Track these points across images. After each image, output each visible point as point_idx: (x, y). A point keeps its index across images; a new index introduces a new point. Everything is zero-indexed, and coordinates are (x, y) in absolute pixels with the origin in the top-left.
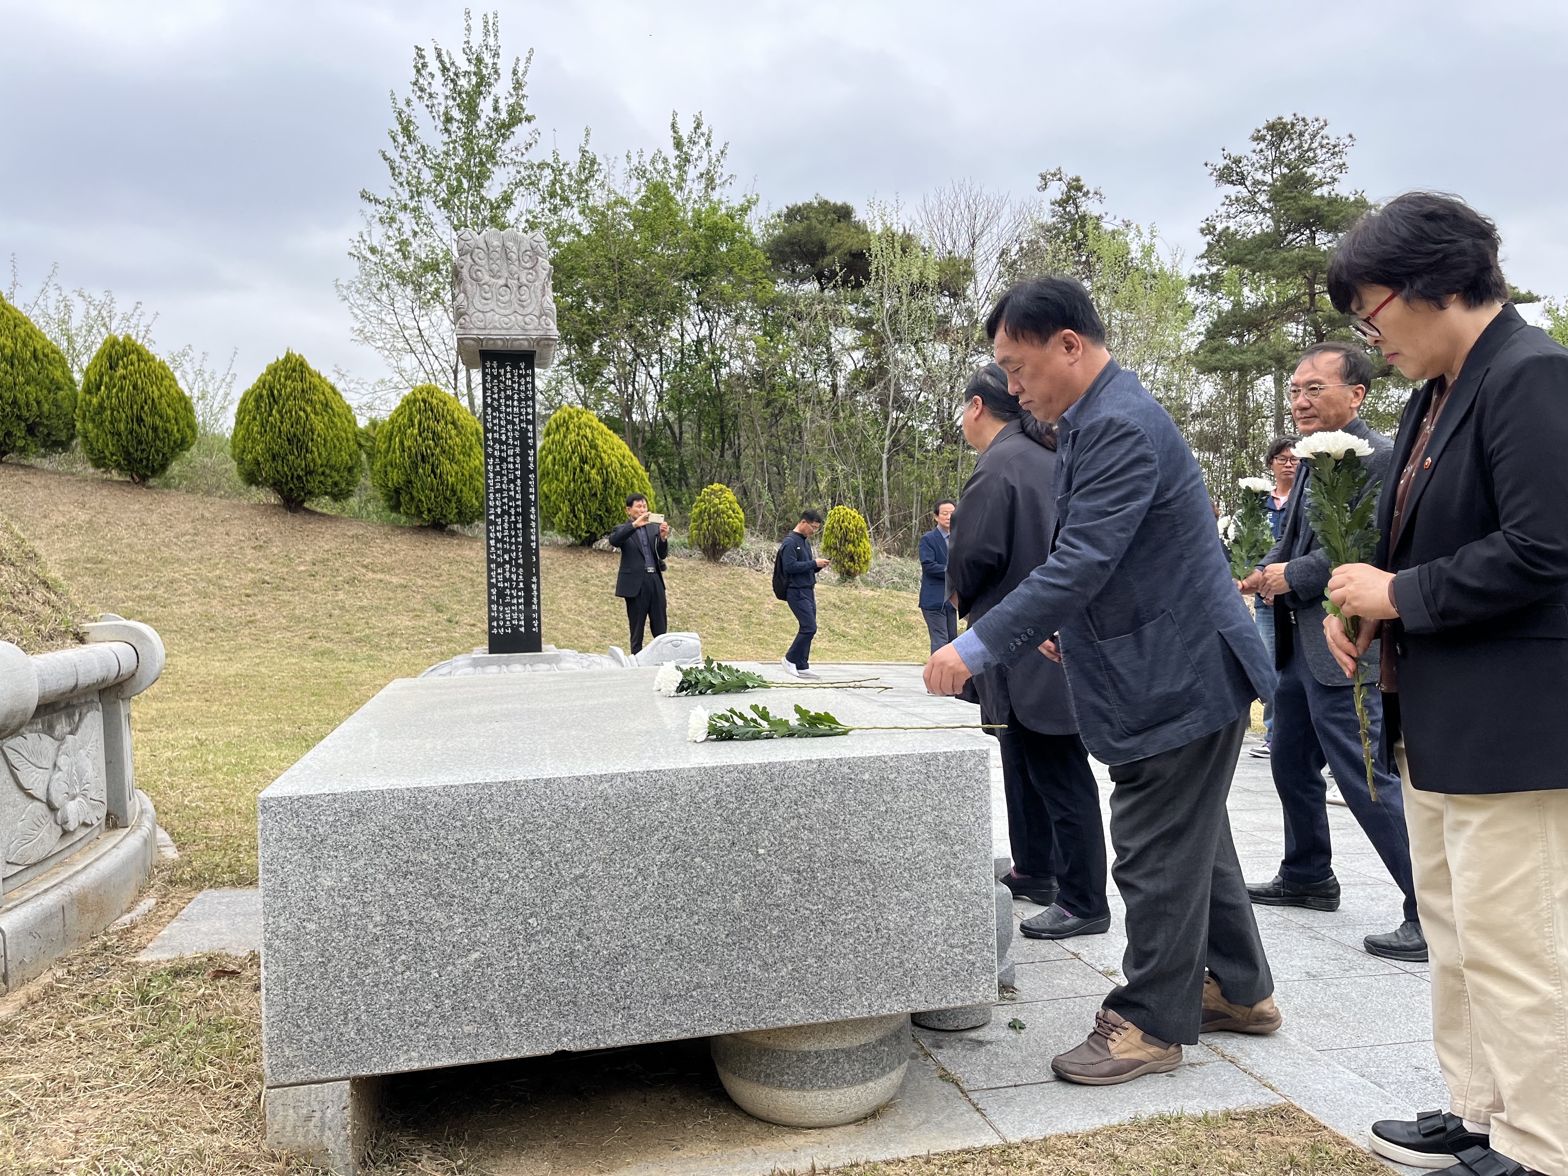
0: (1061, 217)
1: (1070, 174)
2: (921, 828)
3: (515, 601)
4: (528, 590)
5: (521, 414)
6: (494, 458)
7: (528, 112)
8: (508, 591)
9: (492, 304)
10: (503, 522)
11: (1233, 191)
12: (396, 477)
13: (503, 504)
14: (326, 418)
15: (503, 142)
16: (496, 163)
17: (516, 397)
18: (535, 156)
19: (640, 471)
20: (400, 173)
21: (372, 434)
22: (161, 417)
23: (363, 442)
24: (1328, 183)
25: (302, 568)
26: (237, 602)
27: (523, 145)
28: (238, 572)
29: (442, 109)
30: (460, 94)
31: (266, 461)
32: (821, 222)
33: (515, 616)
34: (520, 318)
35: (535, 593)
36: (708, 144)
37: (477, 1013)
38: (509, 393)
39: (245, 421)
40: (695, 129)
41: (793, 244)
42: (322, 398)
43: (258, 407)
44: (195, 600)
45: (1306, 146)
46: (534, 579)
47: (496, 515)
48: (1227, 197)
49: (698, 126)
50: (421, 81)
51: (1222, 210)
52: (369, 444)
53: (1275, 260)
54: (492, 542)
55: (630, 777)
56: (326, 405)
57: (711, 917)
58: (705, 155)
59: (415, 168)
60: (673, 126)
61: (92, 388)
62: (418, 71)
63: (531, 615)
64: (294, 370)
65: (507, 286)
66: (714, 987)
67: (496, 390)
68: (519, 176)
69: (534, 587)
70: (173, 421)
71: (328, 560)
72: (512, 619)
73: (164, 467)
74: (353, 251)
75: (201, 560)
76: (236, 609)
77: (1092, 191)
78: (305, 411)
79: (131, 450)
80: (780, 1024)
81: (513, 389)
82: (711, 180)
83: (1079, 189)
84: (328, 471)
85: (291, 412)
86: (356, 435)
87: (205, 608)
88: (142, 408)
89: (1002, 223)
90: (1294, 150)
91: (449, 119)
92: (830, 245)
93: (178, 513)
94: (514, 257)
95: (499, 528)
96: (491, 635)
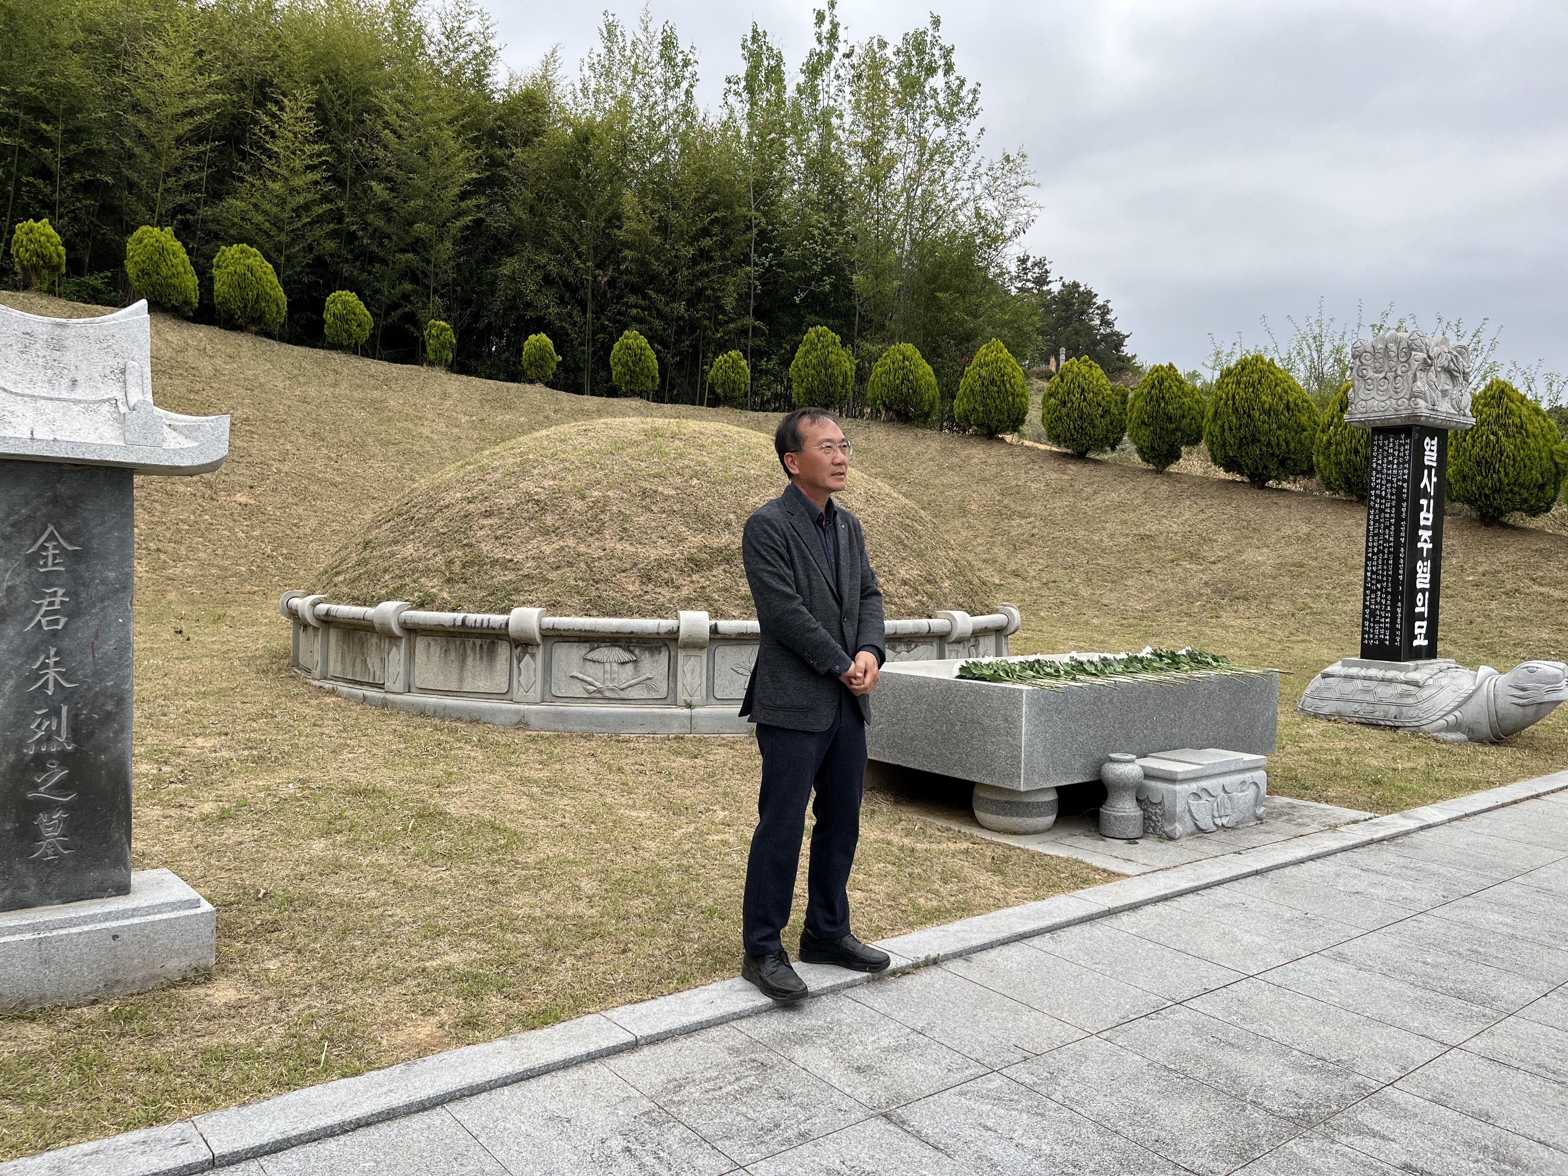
3: (1383, 620)
4: (1393, 613)
5: (1398, 474)
6: (1375, 509)
8: (1377, 612)
9: (1373, 394)
10: (1378, 558)
13: (1380, 545)
17: (1396, 461)
33: (1382, 631)
34: (1394, 401)
35: (1399, 615)
38: (1391, 458)
46: (1399, 605)
47: (1373, 553)
54: (1369, 574)
63: (1394, 632)
65: (1385, 378)
67: (1380, 457)
69: (1399, 610)
72: (1380, 634)
79: (1350, 476)
81: (1394, 455)
84: (1516, 489)
94: (1392, 354)
95: (1375, 563)
96: (1363, 644)
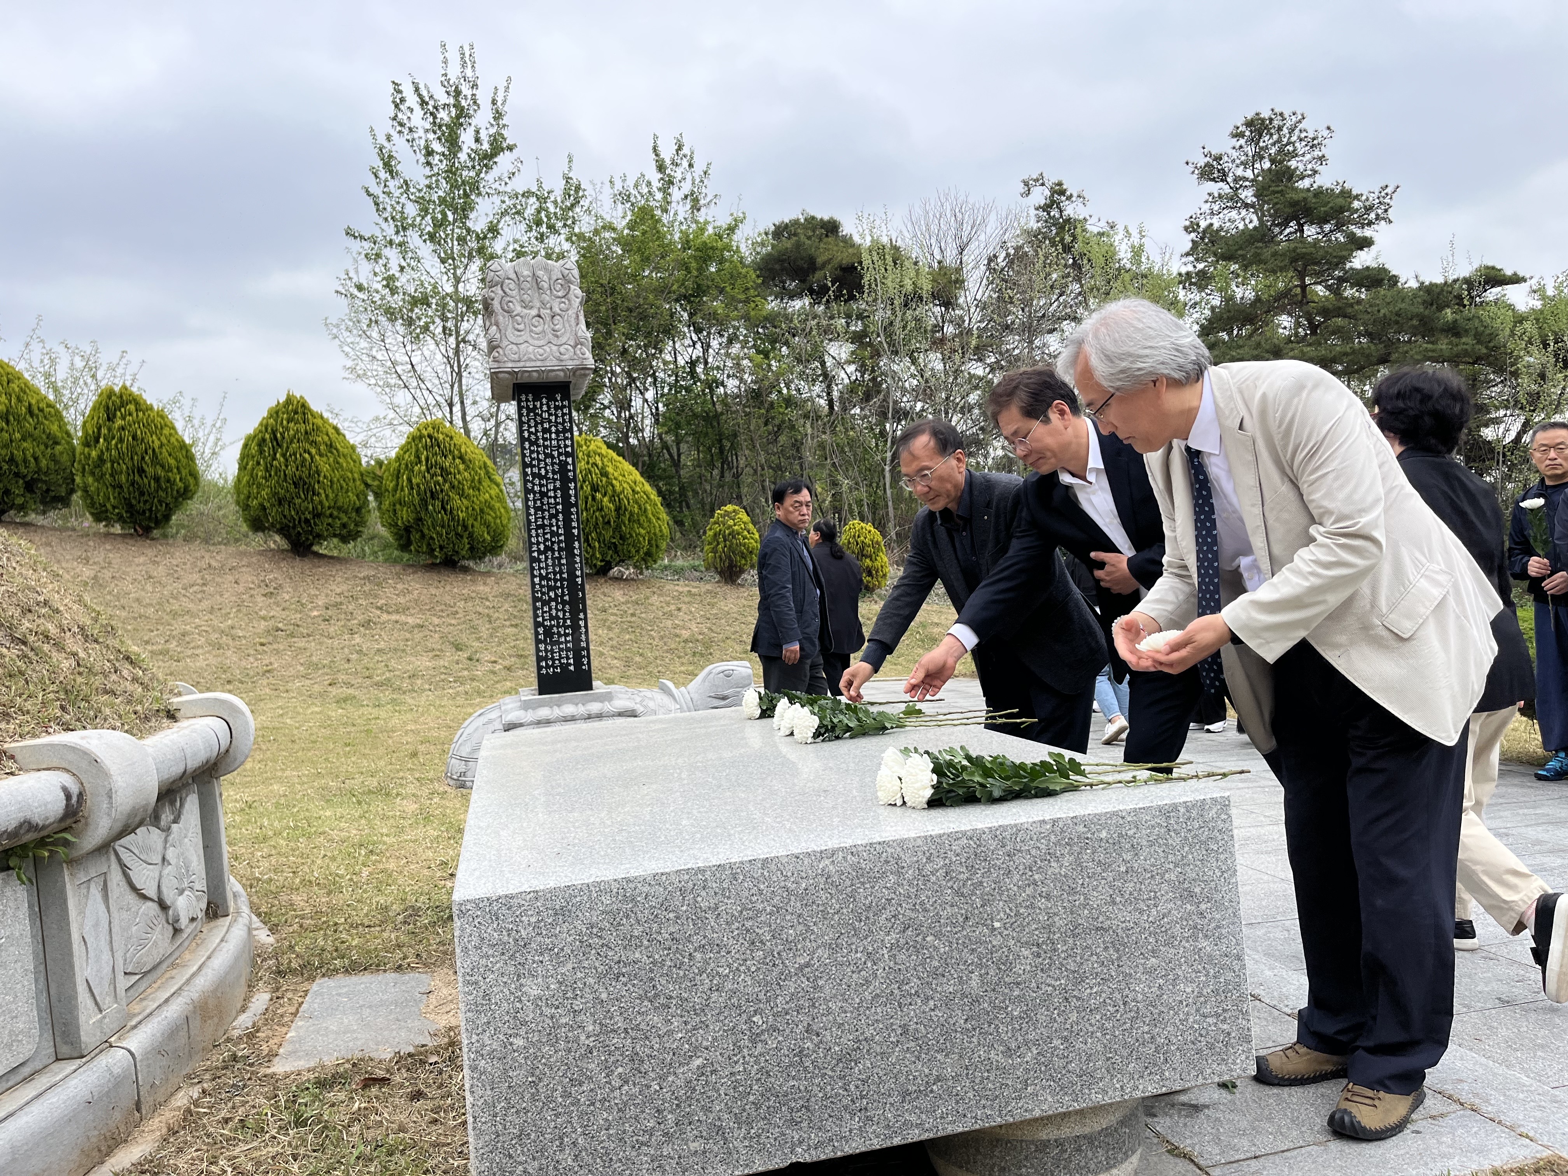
0: (1046, 221)
1: (1051, 179)
2: (1165, 887)
3: (563, 639)
4: (575, 627)
5: (559, 447)
6: (535, 493)
7: (510, 141)
8: (555, 630)
9: (525, 336)
10: (547, 558)
11: (1215, 188)
12: (405, 515)
13: (546, 540)
14: (331, 460)
15: (486, 172)
16: (479, 194)
17: (553, 429)
18: (519, 185)
19: (652, 497)
20: (385, 209)
21: (379, 473)
22: (163, 467)
23: (369, 481)
24: (1309, 176)
25: (315, 613)
26: (252, 652)
27: (506, 175)
28: (251, 621)
29: (422, 143)
30: (440, 127)
31: (273, 505)
32: (809, 238)
33: (564, 654)
34: (555, 348)
35: (583, 630)
36: (691, 166)
37: (703, 1128)
38: (546, 425)
39: (249, 467)
40: (677, 151)
41: (783, 261)
42: (326, 438)
43: (261, 452)
44: (209, 652)
45: (1285, 140)
46: (582, 616)
47: (539, 551)
48: (1210, 194)
49: (680, 148)
50: (400, 115)
51: (1206, 207)
52: (376, 483)
53: (1267, 253)
54: (537, 580)
55: (853, 851)
56: (331, 446)
57: (948, 1002)
58: (689, 177)
59: (398, 203)
60: (655, 149)
61: (90, 441)
62: (397, 106)
63: (580, 653)
64: (296, 413)
65: (539, 316)
66: (956, 1078)
67: (532, 423)
68: (504, 206)
69: (582, 623)
70: (175, 470)
71: (341, 603)
72: (561, 658)
73: (167, 518)
74: (341, 289)
75: (212, 611)
76: (251, 659)
77: (1075, 195)
78: (309, 453)
79: (134, 502)
80: (1028, 1116)
81: (550, 421)
82: (696, 201)
83: (1062, 192)
84: (335, 513)
85: (295, 454)
86: (362, 475)
87: (219, 659)
88: (143, 458)
89: (989, 230)
90: (1274, 144)
91: (430, 153)
92: (820, 260)
93: (185, 564)
94: (546, 286)
95: (543, 565)
96: (540, 676)
